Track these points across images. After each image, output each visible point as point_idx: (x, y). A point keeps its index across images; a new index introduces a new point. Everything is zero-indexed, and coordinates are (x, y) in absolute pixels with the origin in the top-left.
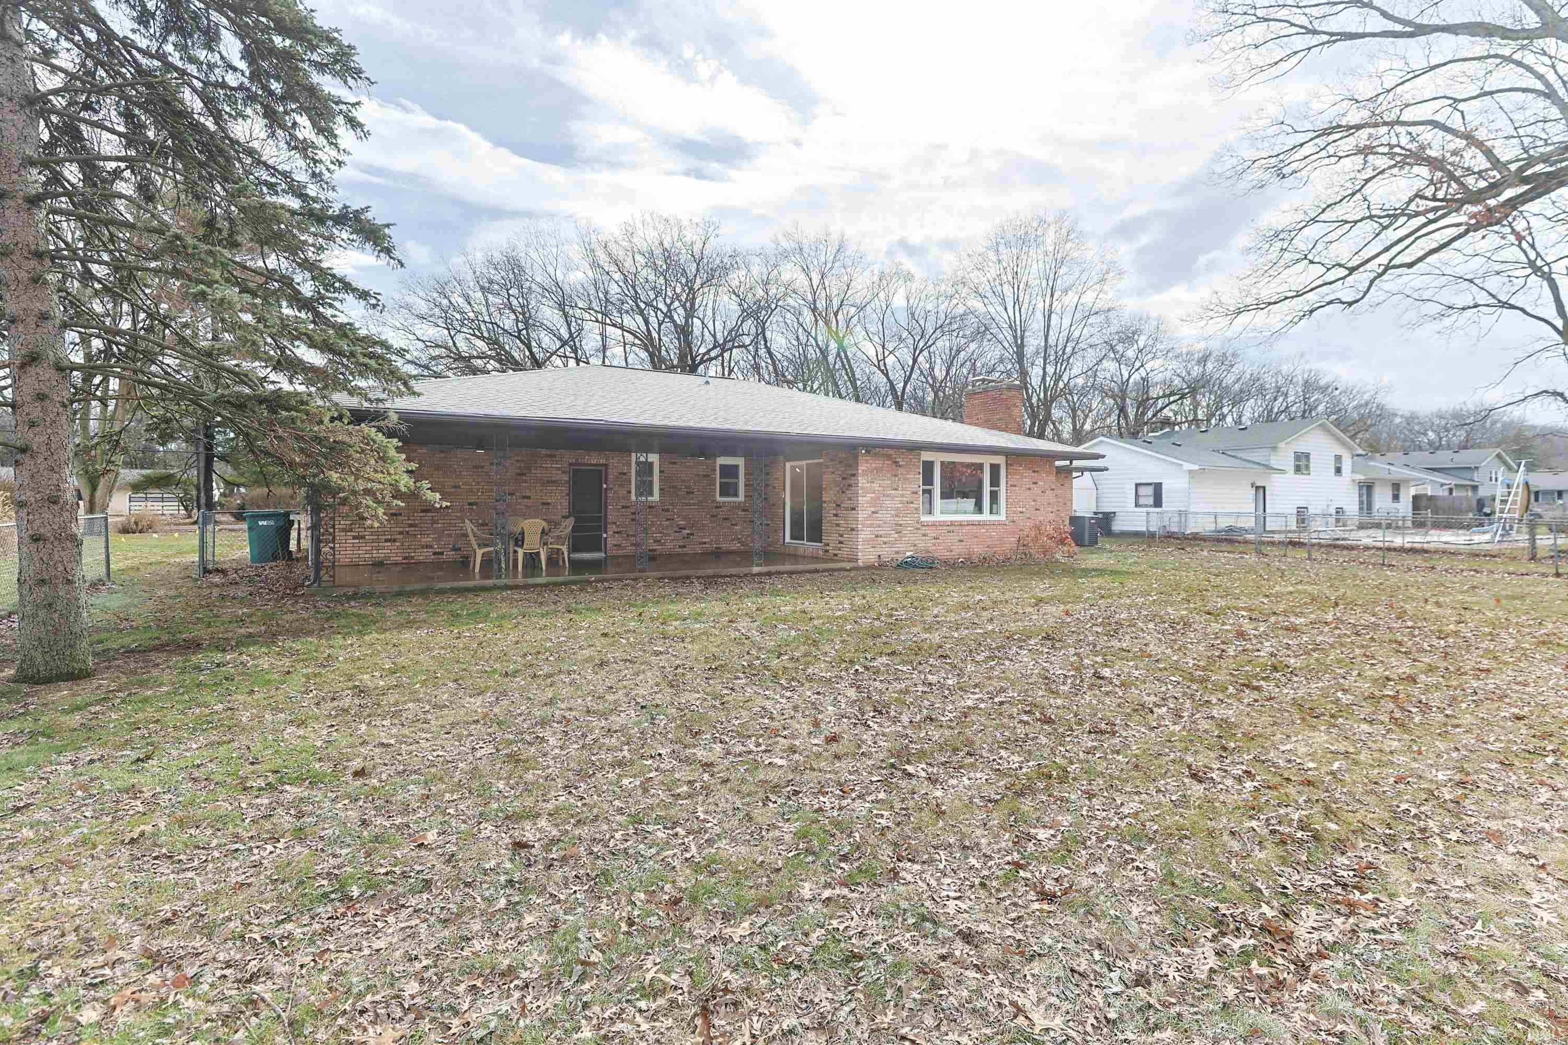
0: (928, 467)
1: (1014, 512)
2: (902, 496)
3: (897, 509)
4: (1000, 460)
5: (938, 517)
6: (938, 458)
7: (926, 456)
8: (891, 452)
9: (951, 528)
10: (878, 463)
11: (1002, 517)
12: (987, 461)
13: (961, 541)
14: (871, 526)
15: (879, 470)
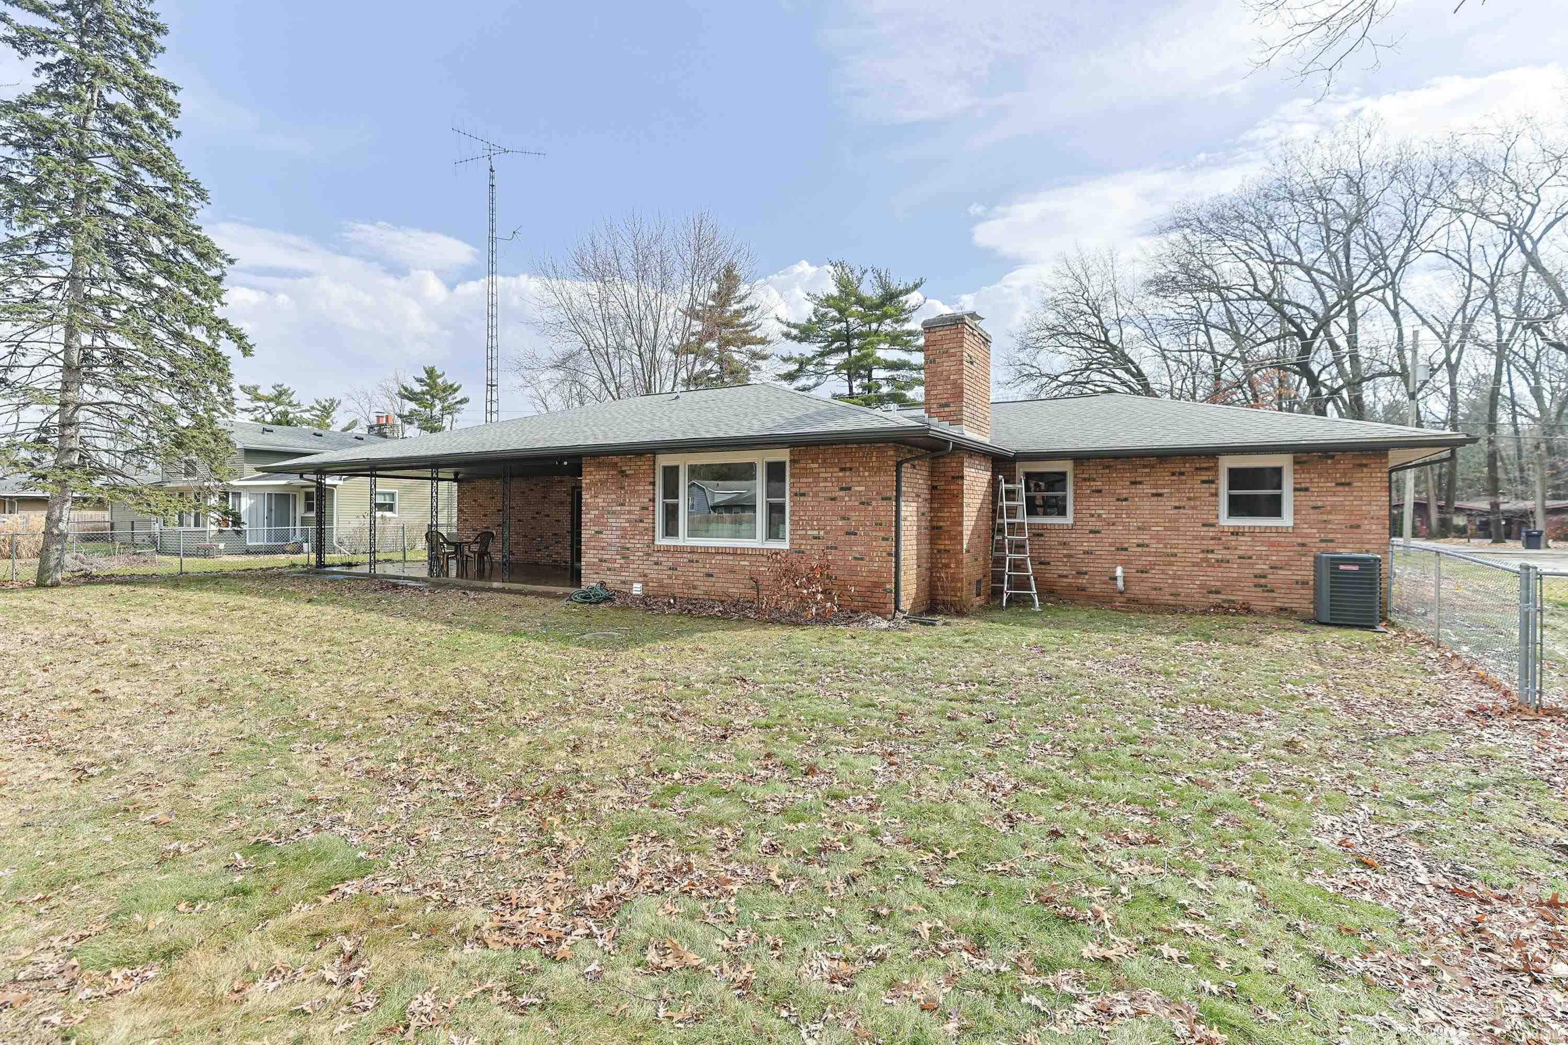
0: (671, 473)
1: (803, 537)
2: (630, 512)
3: (624, 529)
4: (782, 455)
5: (683, 539)
6: (683, 461)
7: (664, 460)
8: (615, 459)
9: (695, 557)
10: (602, 475)
11: (785, 545)
12: (760, 459)
13: (709, 575)
14: (594, 548)
15: (603, 483)
